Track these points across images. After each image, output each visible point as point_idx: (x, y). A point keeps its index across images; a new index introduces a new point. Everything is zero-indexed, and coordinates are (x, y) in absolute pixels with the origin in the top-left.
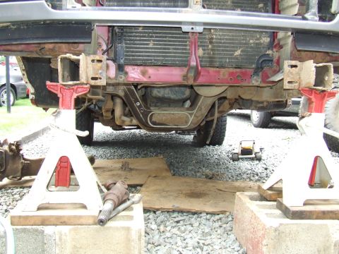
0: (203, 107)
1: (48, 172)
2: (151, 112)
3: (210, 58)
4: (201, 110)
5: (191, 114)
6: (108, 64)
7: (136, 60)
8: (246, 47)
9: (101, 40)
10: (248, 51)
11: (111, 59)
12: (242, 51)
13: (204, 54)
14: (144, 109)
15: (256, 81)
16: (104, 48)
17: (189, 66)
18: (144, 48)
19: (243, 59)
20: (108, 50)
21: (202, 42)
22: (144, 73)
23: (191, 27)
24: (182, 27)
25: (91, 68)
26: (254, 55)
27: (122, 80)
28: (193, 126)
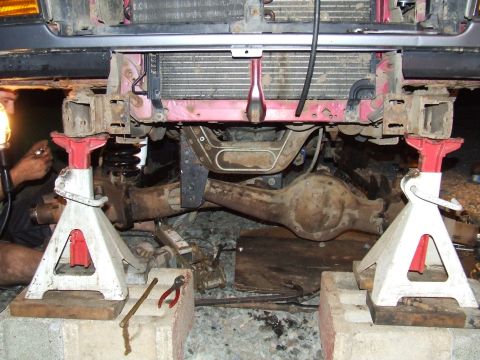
0: (294, 142)
1: (56, 250)
2: (219, 149)
3: (281, 87)
4: (291, 146)
5: (277, 152)
6: (140, 102)
7: (177, 93)
8: (335, 70)
9: (131, 67)
10: (337, 76)
11: (144, 93)
12: (328, 76)
13: (273, 82)
14: (211, 145)
15: (352, 118)
16: (136, 76)
17: (250, 100)
18: (188, 76)
19: (330, 87)
20: (141, 79)
21: (268, 65)
22: (191, 109)
23: (247, 52)
24: (232, 50)
25: (110, 112)
26: (347, 81)
27: (160, 120)
28: (280, 168)
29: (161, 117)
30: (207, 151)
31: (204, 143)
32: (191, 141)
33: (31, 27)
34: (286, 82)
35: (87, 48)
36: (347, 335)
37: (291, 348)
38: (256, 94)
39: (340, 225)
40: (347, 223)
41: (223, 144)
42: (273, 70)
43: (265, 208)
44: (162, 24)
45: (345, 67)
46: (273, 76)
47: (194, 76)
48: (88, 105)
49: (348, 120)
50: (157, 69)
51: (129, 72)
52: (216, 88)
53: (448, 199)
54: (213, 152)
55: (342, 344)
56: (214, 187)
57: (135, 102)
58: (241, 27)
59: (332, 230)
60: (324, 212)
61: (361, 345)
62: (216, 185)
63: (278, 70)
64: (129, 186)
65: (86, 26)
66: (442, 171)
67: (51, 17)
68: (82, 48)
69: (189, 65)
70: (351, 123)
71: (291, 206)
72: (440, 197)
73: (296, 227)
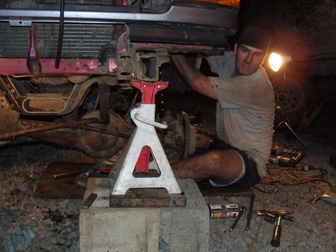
0: (79, 93)
2: (25, 98)
3: (52, 49)
4: (77, 96)
5: (66, 100)
8: (89, 38)
10: (90, 42)
12: (84, 42)
13: (46, 45)
14: (19, 95)
15: (104, 71)
17: (29, 58)
19: (86, 49)
21: (43, 34)
23: (19, 21)
24: (10, 21)
26: (97, 46)
30: (16, 100)
31: (14, 94)
32: (4, 92)
36: (88, 215)
37: (64, 231)
38: (33, 54)
41: (28, 94)
42: (46, 38)
45: (96, 36)
46: (46, 42)
49: (101, 72)
53: (161, 122)
55: (84, 221)
56: (24, 125)
58: (16, 5)
61: (100, 222)
62: (25, 123)
63: (49, 38)
66: (156, 103)
72: (155, 121)
73: (86, 149)
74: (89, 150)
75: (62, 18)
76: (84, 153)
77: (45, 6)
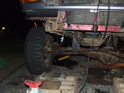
3: (103, 22)
6: (64, 24)
7: (74, 22)
8: (118, 17)
9: (63, 15)
10: (118, 19)
11: (66, 22)
12: (116, 19)
13: (100, 20)
14: (81, 38)
15: (122, 31)
16: (64, 17)
17: (94, 25)
18: (77, 18)
19: (116, 22)
20: (65, 18)
21: (99, 15)
22: (77, 27)
23: (94, 11)
25: (57, 26)
26: (121, 21)
27: (69, 29)
28: (99, 45)
29: (70, 29)
30: (80, 40)
32: (76, 37)
33: (38, 4)
34: (104, 20)
35: (52, 9)
39: (115, 61)
40: (117, 60)
41: (84, 38)
42: (100, 17)
43: (94, 55)
44: (72, 4)
45: (121, 17)
46: (100, 18)
47: (79, 18)
48: (52, 23)
49: (121, 31)
50: (69, 16)
51: (62, 16)
52: (85, 21)
54: (81, 40)
57: (63, 24)
58: (93, 4)
59: (113, 62)
60: (111, 57)
63: (102, 17)
64: (59, 46)
65: (52, 3)
67: (43, 1)
68: (51, 9)
69: (78, 15)
70: (122, 32)
71: (102, 55)
73: (103, 61)
74: (104, 61)
75: (109, 9)
76: (102, 62)
77: (104, 5)
